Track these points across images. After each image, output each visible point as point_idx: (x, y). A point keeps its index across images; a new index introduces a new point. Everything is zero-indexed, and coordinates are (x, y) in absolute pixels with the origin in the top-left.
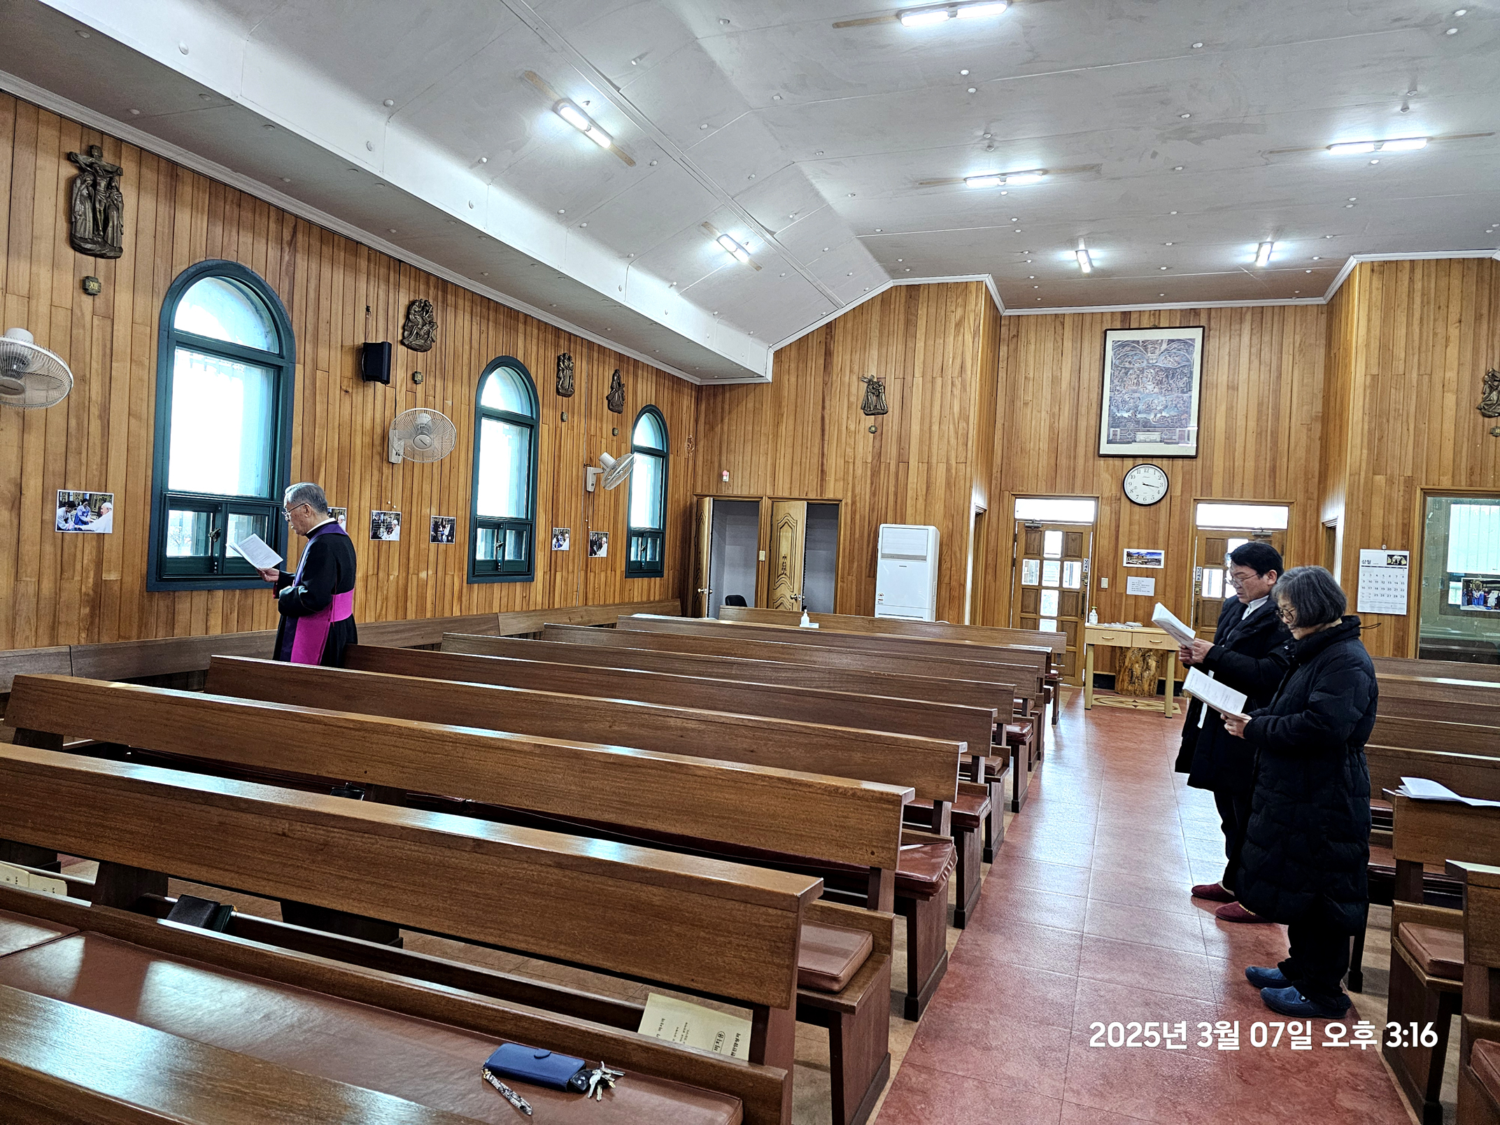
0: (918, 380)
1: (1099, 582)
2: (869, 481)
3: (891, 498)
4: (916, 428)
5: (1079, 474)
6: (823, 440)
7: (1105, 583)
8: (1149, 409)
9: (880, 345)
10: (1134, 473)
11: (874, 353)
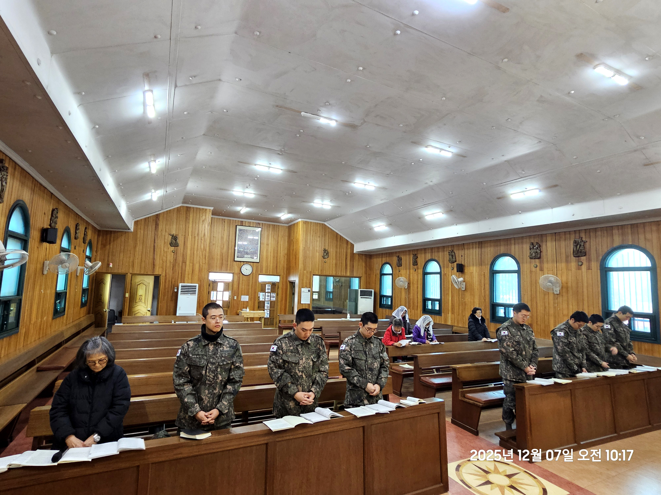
0: (190, 236)
1: (234, 297)
2: (172, 268)
3: (180, 274)
4: (189, 252)
5: (229, 266)
6: (154, 254)
7: (235, 298)
8: (248, 249)
9: (176, 225)
10: (244, 266)
11: (175, 226)
